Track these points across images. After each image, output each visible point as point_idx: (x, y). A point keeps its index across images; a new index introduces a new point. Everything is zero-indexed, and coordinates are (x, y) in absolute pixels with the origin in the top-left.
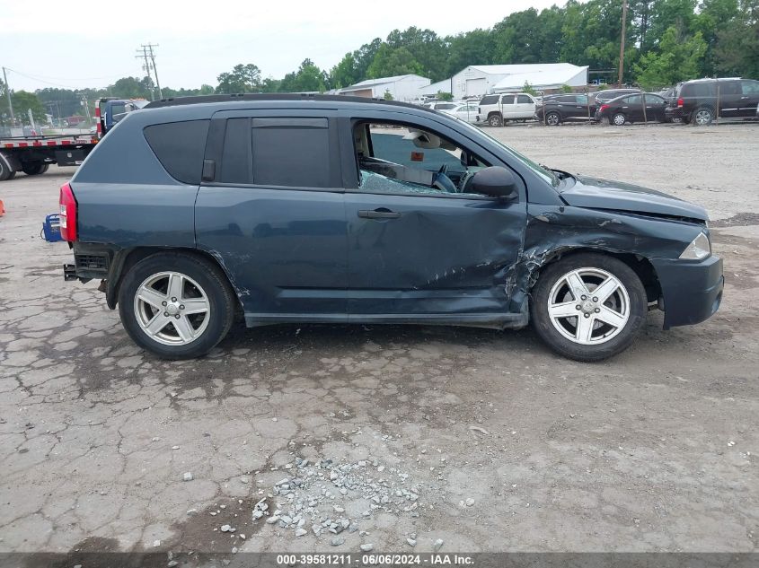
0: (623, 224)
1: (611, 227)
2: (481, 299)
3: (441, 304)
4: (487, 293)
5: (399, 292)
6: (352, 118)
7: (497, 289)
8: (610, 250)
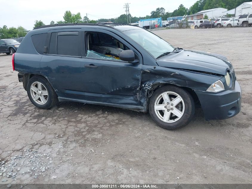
0: (180, 75)
1: (175, 76)
2: (130, 100)
3: (116, 100)
4: (132, 98)
5: (101, 94)
6: (85, 32)
7: (135, 97)
8: (178, 85)
